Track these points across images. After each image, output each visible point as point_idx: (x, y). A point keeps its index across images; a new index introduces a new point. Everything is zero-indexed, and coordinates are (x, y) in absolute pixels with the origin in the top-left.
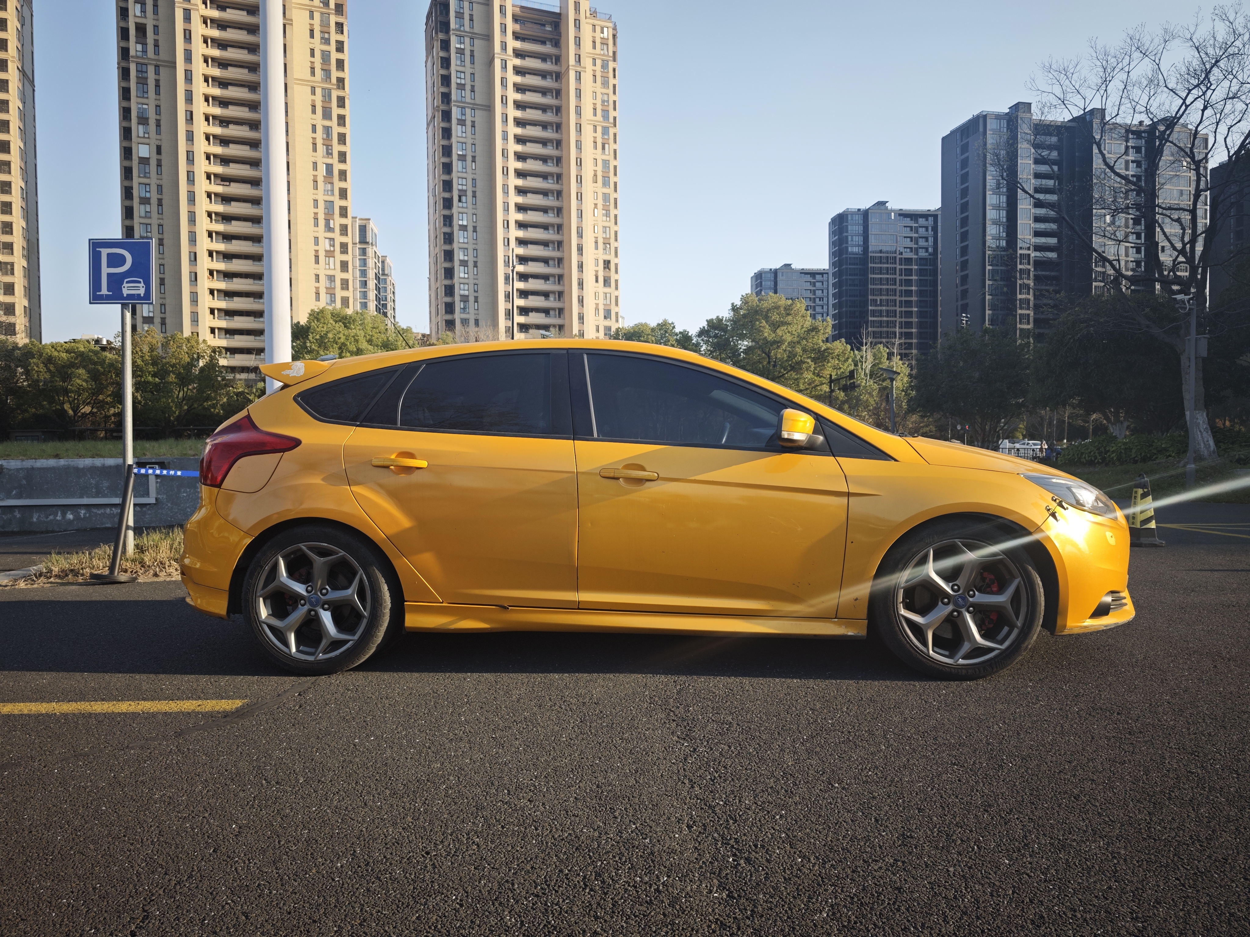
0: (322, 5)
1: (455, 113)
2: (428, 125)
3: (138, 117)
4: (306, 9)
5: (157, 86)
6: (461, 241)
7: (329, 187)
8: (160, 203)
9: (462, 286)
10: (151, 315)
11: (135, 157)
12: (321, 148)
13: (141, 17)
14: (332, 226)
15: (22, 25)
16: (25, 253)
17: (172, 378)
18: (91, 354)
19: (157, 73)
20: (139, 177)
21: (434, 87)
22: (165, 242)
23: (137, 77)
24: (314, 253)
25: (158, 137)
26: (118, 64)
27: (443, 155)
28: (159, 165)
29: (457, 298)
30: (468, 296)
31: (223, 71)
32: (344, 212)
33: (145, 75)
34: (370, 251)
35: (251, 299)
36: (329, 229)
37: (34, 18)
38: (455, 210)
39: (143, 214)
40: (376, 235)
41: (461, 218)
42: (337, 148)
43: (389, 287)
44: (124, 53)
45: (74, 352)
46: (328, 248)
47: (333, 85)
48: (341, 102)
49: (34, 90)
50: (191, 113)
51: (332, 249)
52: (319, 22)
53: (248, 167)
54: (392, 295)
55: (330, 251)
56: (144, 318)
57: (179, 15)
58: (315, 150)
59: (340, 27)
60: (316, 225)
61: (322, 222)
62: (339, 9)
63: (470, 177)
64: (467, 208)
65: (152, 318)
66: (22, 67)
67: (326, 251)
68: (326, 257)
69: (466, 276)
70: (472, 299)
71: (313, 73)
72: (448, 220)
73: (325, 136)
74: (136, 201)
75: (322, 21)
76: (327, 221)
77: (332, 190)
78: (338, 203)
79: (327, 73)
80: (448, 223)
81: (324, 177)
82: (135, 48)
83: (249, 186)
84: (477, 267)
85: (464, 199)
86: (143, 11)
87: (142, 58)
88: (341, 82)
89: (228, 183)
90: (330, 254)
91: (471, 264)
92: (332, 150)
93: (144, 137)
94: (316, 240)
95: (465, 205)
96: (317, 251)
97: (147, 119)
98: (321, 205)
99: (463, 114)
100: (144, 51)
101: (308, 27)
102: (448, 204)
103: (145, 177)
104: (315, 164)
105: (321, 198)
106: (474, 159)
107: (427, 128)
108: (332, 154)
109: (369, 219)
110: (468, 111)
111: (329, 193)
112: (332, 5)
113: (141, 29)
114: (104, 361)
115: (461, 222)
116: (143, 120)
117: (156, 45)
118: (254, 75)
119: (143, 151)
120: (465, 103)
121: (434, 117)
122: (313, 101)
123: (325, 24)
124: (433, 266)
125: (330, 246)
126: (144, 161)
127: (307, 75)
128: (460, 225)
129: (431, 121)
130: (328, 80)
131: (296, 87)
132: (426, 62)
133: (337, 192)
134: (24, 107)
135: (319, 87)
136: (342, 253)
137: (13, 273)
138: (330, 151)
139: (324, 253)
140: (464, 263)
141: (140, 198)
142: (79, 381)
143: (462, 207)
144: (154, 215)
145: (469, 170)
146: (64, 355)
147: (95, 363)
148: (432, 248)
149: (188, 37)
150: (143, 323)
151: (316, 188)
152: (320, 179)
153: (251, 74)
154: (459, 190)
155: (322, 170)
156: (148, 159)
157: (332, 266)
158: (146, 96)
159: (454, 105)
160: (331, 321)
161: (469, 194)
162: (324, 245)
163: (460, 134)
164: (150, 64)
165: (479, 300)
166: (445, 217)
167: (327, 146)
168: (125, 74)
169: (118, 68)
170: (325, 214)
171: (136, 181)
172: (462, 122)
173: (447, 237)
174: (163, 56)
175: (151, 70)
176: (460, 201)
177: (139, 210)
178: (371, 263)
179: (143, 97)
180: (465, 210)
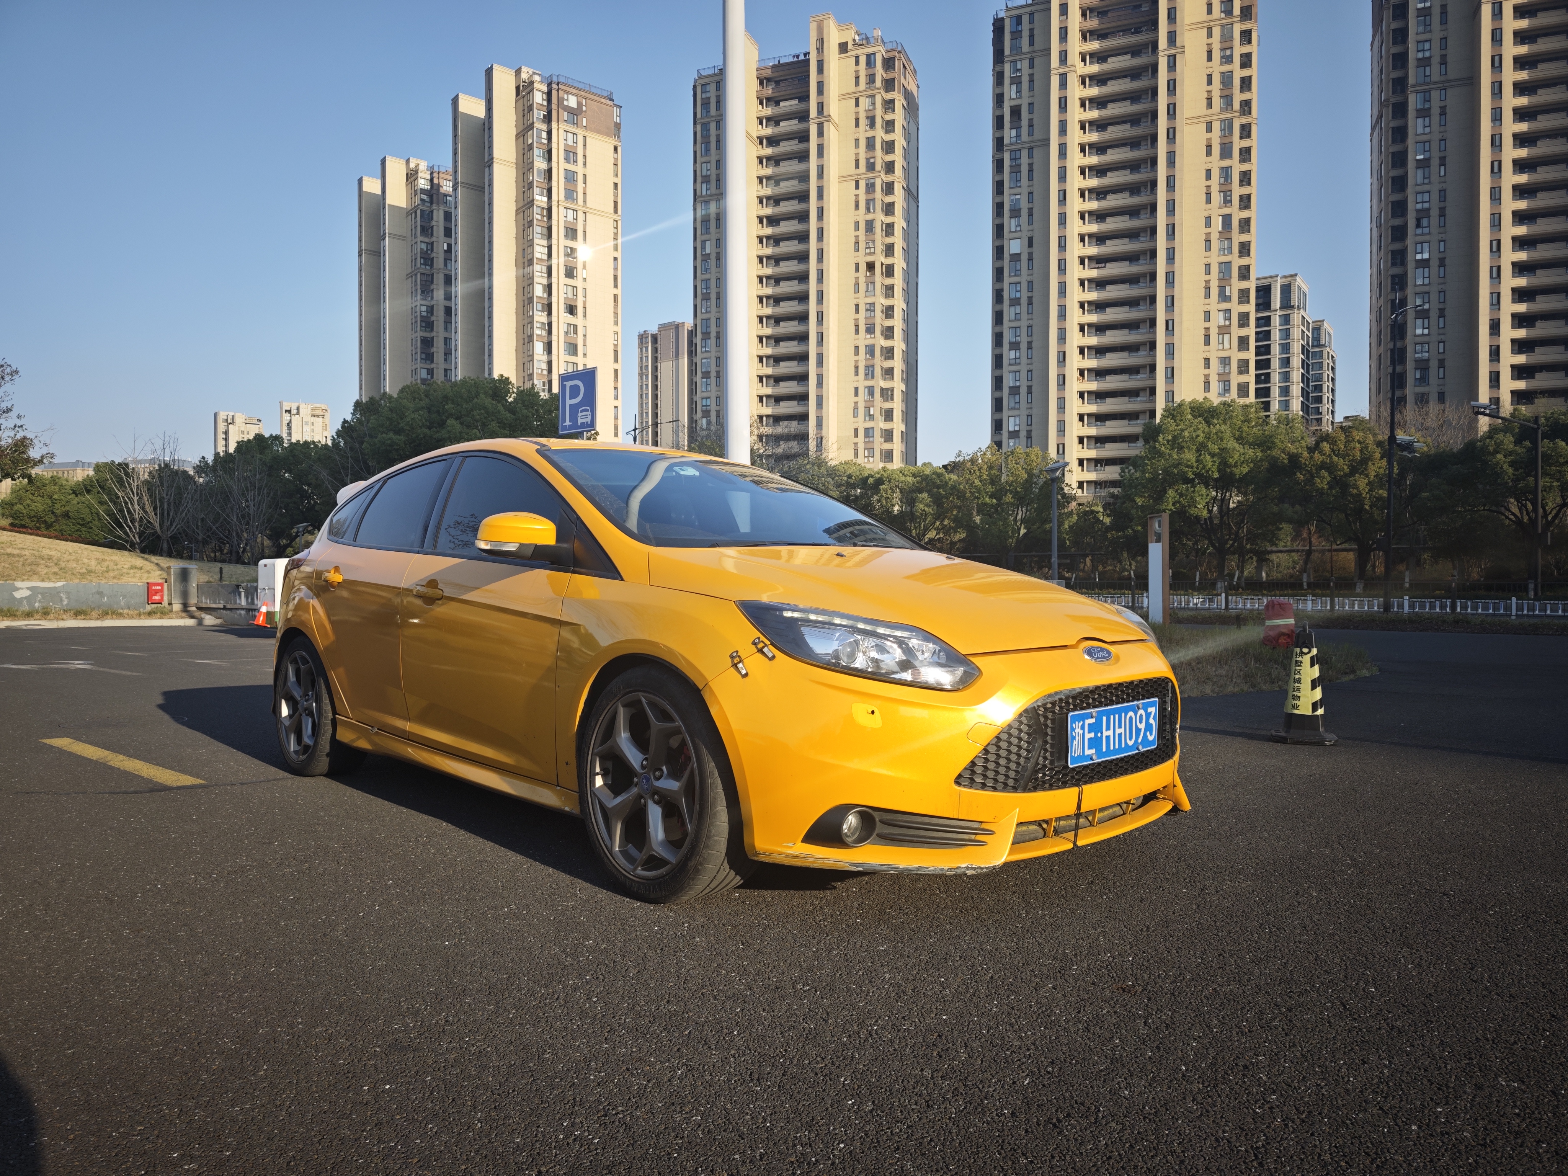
0: (1223, 15)
1: (1414, 101)
2: (1373, 129)
3: (1011, 211)
4: (1203, 27)
5: (1031, 170)
6: (1419, 282)
7: (1226, 244)
8: (1030, 302)
9: (1418, 347)
10: (1017, 428)
11: (1006, 256)
12: (1216, 197)
13: (1017, 98)
14: (1227, 294)
15: (908, 143)
16: (904, 376)
17: (1009, 498)
18: (934, 476)
19: (1031, 156)
20: (1010, 276)
21: (1381, 74)
22: (1034, 345)
23: (1011, 166)
24: (1203, 332)
25: (1031, 227)
26: (993, 157)
27: (1393, 167)
28: (1030, 259)
29: (1410, 365)
30: (1428, 360)
31: (1102, 133)
32: (1244, 273)
33: (1018, 162)
34: (1296, 318)
35: (1126, 399)
36: (1224, 297)
37: (920, 132)
38: (1410, 241)
39: (1013, 317)
40: (1305, 295)
41: (1419, 250)
42: (1237, 191)
43: (1327, 362)
44: (999, 144)
45: (919, 476)
46: (1222, 323)
47: (1236, 112)
48: (1246, 131)
49: (918, 206)
50: (1065, 191)
51: (1227, 323)
52: (1219, 38)
53: (1126, 240)
54: (1330, 373)
55: (1225, 326)
56: (1010, 432)
57: (1055, 81)
58: (1208, 201)
59: (1246, 36)
60: (1208, 295)
61: (1215, 291)
62: (1247, 13)
63: (1435, 189)
64: (1429, 233)
65: (1018, 431)
66: (907, 186)
67: (1219, 327)
68: (1219, 334)
69: (1426, 331)
70: (1434, 364)
71: (1209, 105)
72: (1398, 257)
73: (1222, 180)
74: (1006, 302)
75: (1222, 36)
76: (1222, 289)
77: (1230, 248)
78: (1238, 262)
79: (1227, 99)
80: (1398, 261)
81: (1220, 232)
82: (1009, 134)
83: (1127, 263)
84: (1444, 317)
85: (1425, 222)
86: (1019, 91)
87: (1016, 143)
88: (1246, 105)
89: (1103, 265)
90: (1224, 330)
91: (1434, 314)
92: (1231, 196)
93: (1016, 231)
94: (1207, 315)
95: (1426, 230)
96: (1207, 329)
97: (1020, 210)
98: (1215, 269)
99: (1427, 100)
100: (1019, 136)
101: (1205, 48)
102: (1399, 233)
103: (1016, 275)
104: (1208, 219)
105: (1215, 259)
106: (1443, 162)
107: (1372, 135)
108: (1230, 201)
109: (1295, 275)
110: (1435, 95)
111: (1226, 252)
112: (1237, 11)
113: (1016, 112)
114: (947, 483)
115: (1419, 257)
116: (1015, 213)
117: (1031, 126)
118: (1137, 128)
119: (1014, 246)
120: (1430, 83)
121: (1381, 117)
122: (1209, 140)
123: (1226, 38)
124: (1375, 324)
125: (1225, 319)
126: (1016, 258)
127: (1202, 109)
128: (1417, 261)
129: (1377, 122)
130: (1229, 108)
131: (1187, 129)
132: (1372, 45)
133: (1236, 249)
134: (908, 226)
135: (1217, 120)
136: (1240, 326)
137: (892, 399)
138: (1229, 198)
139: (1216, 330)
140: (1422, 314)
141: (1011, 299)
142: (921, 506)
143: (1423, 234)
144: (1024, 316)
145: (1434, 178)
146: (910, 479)
147: (938, 487)
148: (1374, 301)
149: (1063, 106)
150: (1009, 438)
151: (1208, 248)
152: (1214, 237)
153: (1133, 128)
154: (1418, 211)
155: (1217, 224)
156: (1019, 254)
157: (1227, 346)
158: (1019, 185)
159: (1412, 92)
160: (1190, 417)
161: (1434, 213)
162: (1218, 319)
163: (1420, 130)
164: (1024, 148)
165: (1446, 364)
166: (1394, 253)
167: (1225, 192)
168: (999, 165)
169: (993, 162)
170: (1219, 280)
171: (1007, 279)
172: (1424, 113)
173: (1397, 280)
174: (1038, 135)
175: (1025, 154)
176: (1418, 225)
177: (1009, 313)
178: (1296, 333)
179: (1016, 187)
180: (1427, 238)
